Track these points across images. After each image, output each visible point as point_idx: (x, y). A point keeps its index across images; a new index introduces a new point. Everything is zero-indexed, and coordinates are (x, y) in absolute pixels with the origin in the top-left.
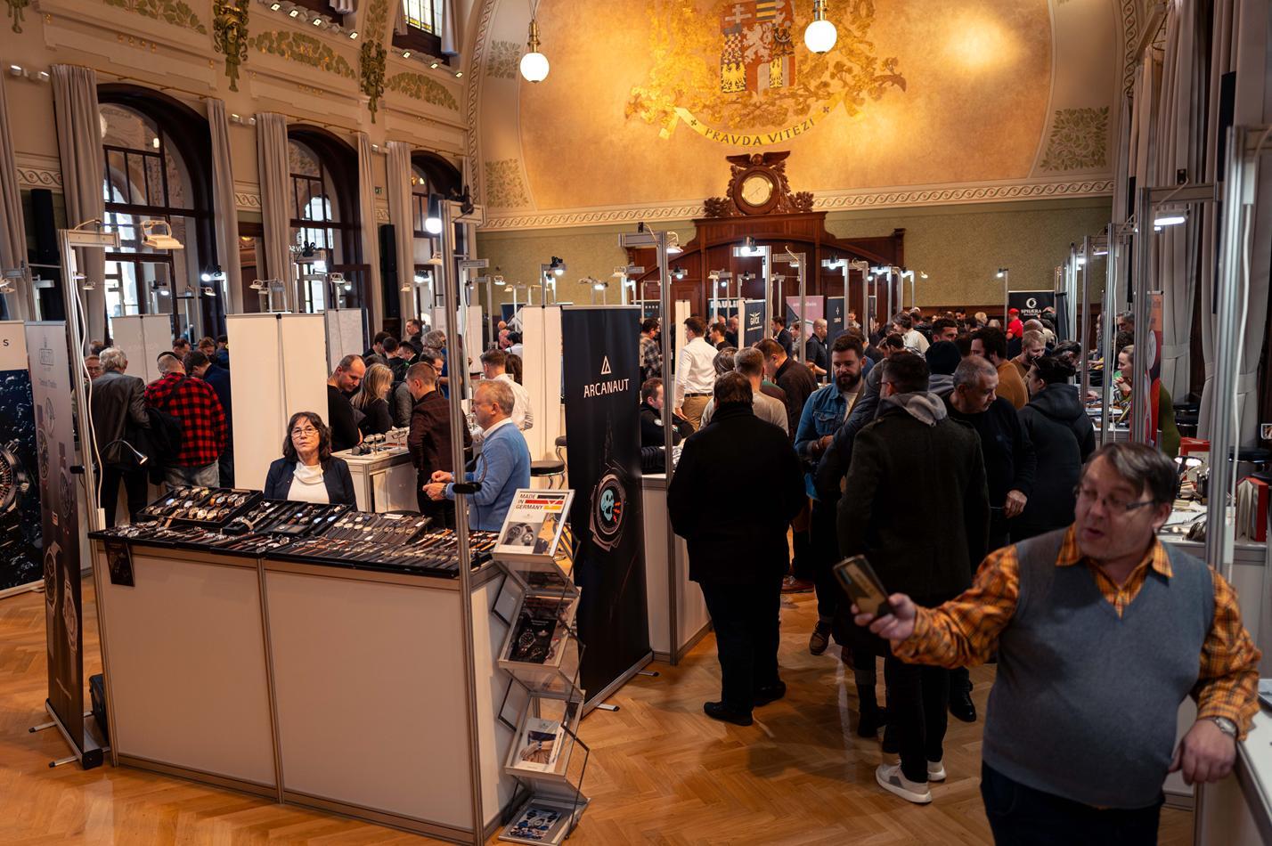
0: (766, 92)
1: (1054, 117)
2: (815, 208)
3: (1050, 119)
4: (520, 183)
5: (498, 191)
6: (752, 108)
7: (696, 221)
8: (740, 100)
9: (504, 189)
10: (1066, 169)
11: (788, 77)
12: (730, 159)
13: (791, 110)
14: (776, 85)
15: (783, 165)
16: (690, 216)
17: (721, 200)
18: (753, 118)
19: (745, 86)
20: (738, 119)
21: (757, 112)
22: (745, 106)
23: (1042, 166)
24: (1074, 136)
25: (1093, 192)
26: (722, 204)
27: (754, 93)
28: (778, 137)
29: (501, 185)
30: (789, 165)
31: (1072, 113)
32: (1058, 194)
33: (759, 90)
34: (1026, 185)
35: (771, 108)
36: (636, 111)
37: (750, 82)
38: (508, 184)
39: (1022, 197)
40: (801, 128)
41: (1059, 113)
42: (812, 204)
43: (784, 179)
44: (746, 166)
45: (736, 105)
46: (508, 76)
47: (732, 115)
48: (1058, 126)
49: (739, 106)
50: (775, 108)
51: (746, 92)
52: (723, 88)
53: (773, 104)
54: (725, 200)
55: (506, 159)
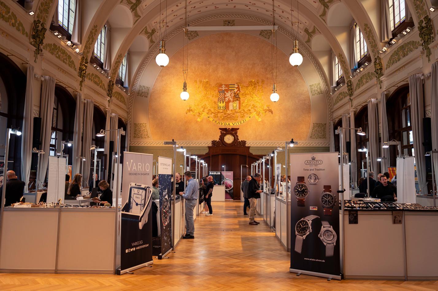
0: (232, 110)
1: (313, 125)
2: (247, 145)
3: (311, 125)
6: (227, 115)
7: (209, 147)
8: (223, 112)
10: (316, 139)
11: (238, 107)
12: (220, 129)
13: (239, 116)
14: (235, 109)
15: (237, 132)
16: (207, 145)
17: (217, 141)
18: (228, 118)
19: (225, 108)
20: (223, 117)
21: (229, 116)
22: (225, 114)
23: (310, 138)
24: (318, 130)
25: (324, 146)
26: (217, 142)
27: (228, 111)
28: (235, 124)
30: (239, 132)
31: (317, 124)
32: (315, 145)
33: (230, 110)
34: (306, 142)
35: (233, 115)
36: (190, 112)
37: (227, 107)
39: (305, 146)
40: (242, 122)
41: (314, 124)
42: (246, 144)
43: (237, 136)
44: (225, 131)
45: (223, 113)
47: (221, 116)
48: (314, 127)
49: (223, 114)
50: (234, 116)
51: (226, 110)
52: (218, 108)
53: (234, 114)
54: (218, 141)
55: (142, 123)
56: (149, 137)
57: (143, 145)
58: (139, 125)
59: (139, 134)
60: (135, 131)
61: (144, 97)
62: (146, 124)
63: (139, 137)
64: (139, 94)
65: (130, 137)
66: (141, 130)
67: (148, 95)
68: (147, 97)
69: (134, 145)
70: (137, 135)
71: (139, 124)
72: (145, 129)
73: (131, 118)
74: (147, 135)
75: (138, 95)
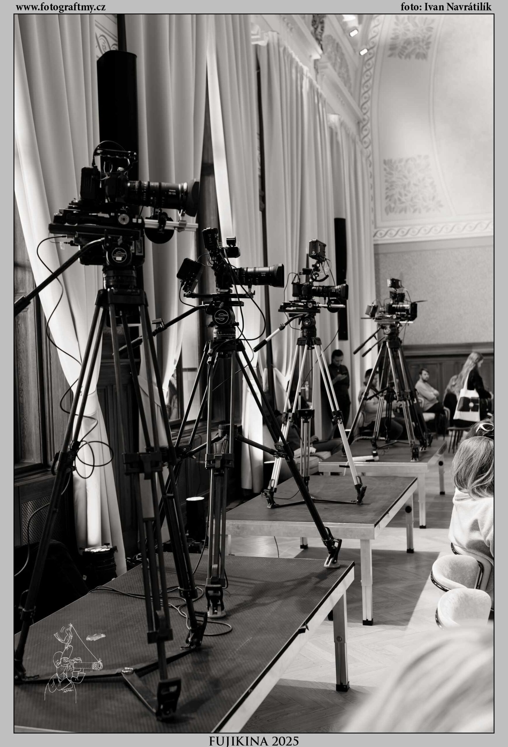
4: (432, 184)
5: (400, 194)
9: (409, 192)
29: (404, 187)
38: (415, 185)
46: (418, 56)
56: (441, 206)
57: (421, 237)
58: (403, 164)
59: (403, 199)
60: (390, 186)
61: (413, 57)
62: (427, 157)
63: (405, 210)
64: (397, 51)
65: (374, 210)
66: (409, 183)
67: (428, 48)
68: (424, 56)
69: (387, 239)
70: (398, 202)
71: (401, 161)
72: (424, 179)
73: (371, 142)
74: (434, 198)
75: (390, 56)
